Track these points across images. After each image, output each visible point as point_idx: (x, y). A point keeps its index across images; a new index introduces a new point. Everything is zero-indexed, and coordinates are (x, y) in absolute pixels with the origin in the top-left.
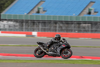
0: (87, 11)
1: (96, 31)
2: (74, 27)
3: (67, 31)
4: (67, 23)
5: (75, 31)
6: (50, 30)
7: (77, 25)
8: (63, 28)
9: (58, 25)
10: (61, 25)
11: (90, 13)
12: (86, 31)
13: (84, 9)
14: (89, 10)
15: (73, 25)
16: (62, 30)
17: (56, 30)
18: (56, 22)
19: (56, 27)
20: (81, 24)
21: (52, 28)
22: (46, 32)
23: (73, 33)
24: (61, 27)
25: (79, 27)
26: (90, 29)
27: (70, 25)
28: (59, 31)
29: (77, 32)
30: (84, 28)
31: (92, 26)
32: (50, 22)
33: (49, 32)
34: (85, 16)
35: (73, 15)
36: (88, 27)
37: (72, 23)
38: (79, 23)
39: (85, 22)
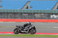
0: (26, 7)
1: (31, 18)
2: (19, 16)
3: (15, 18)
4: (15, 13)
5: (19, 18)
6: (4, 17)
7: (21, 15)
8: (12, 17)
9: (9, 15)
10: (11, 15)
11: (27, 8)
12: (26, 18)
13: (24, 6)
14: (27, 6)
15: (18, 15)
16: (12, 18)
17: (8, 18)
18: (8, 13)
19: (8, 16)
20: (22, 14)
21: (6, 16)
22: (2, 19)
23: (18, 19)
24: (11, 16)
25: (21, 16)
26: (28, 17)
27: (16, 15)
28: (10, 18)
29: (20, 18)
30: (24, 16)
31: (29, 15)
32: (4, 13)
33: (4, 19)
34: (25, 10)
35: (18, 9)
36: (27, 16)
37: (17, 13)
38: (21, 14)
39: (25, 13)
